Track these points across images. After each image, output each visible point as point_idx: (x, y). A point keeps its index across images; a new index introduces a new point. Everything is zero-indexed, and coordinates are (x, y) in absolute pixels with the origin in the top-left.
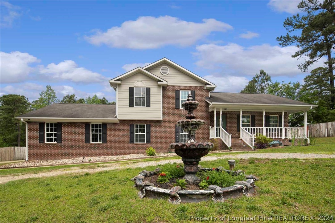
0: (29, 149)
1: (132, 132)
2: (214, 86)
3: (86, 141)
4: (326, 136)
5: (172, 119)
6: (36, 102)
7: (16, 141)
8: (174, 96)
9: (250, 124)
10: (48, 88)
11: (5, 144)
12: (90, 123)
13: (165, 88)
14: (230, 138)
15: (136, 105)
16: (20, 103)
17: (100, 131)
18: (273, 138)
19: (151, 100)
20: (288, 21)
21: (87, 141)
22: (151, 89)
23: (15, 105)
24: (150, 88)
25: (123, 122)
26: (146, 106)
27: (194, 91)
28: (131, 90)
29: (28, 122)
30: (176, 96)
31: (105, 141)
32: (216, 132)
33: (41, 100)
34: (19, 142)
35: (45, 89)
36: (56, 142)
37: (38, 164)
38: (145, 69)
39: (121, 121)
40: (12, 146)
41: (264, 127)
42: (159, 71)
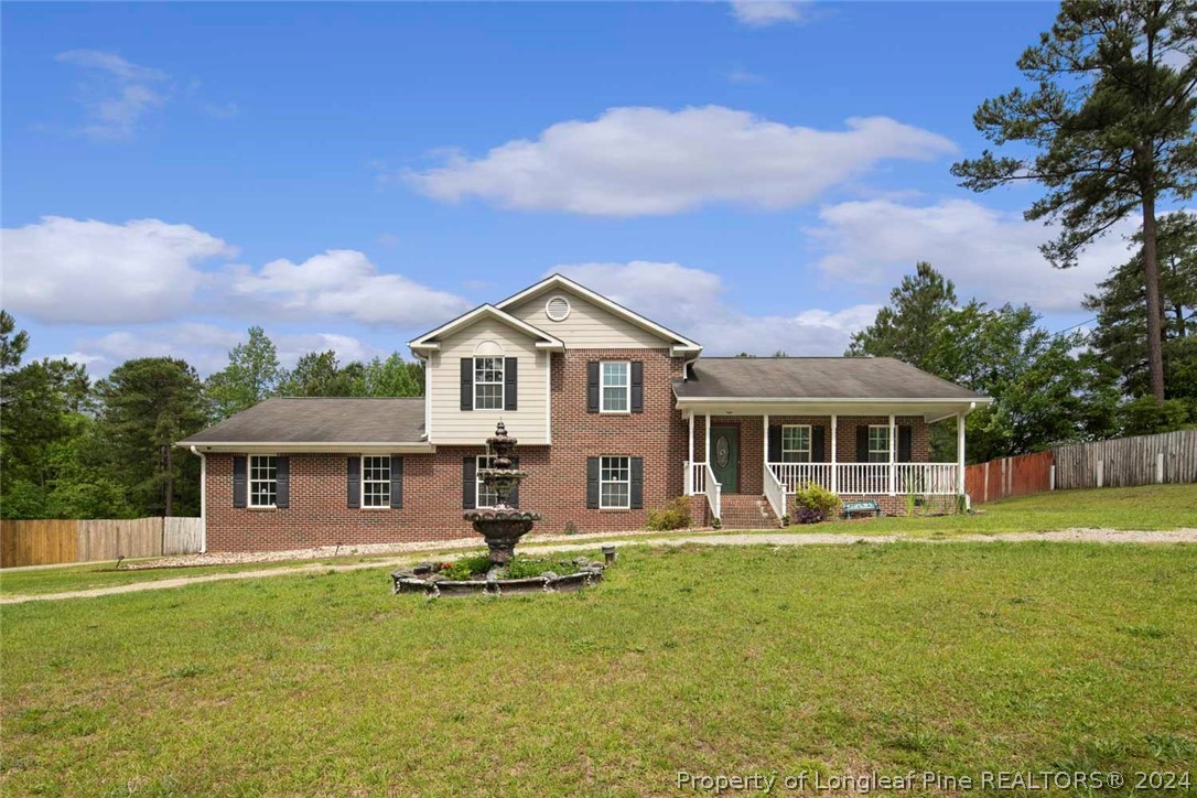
0: (209, 524)
1: (469, 478)
2: (696, 348)
3: (349, 502)
4: (1100, 483)
5: (578, 442)
6: (217, 379)
7: (161, 499)
8: (584, 378)
9: (810, 451)
10: (253, 335)
11: (129, 509)
12: (360, 454)
13: (557, 358)
14: (718, 496)
15: (480, 405)
16: (173, 385)
17: (386, 478)
18: (863, 493)
19: (519, 391)
20: (987, 111)
21: (353, 502)
22: (519, 361)
23: (160, 390)
24: (515, 359)
25: (446, 452)
26: (506, 409)
27: (641, 363)
28: (466, 363)
29: (205, 454)
30: (589, 378)
31: (397, 504)
32: (695, 478)
33: (233, 374)
34: (169, 503)
35: (245, 340)
36: (274, 506)
37: (232, 561)
38: (503, 309)
39: (439, 447)
40: (158, 515)
41: (834, 464)
42: (543, 311)
